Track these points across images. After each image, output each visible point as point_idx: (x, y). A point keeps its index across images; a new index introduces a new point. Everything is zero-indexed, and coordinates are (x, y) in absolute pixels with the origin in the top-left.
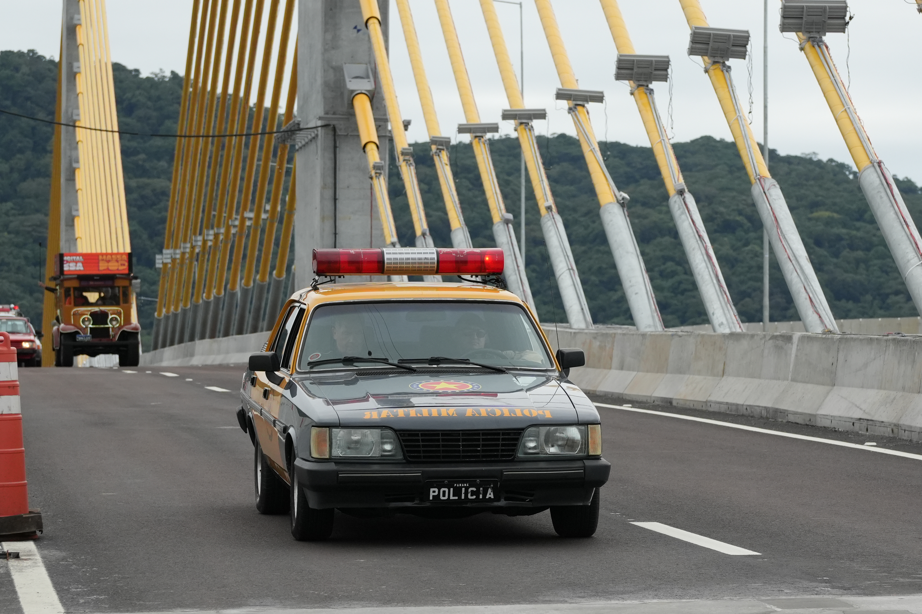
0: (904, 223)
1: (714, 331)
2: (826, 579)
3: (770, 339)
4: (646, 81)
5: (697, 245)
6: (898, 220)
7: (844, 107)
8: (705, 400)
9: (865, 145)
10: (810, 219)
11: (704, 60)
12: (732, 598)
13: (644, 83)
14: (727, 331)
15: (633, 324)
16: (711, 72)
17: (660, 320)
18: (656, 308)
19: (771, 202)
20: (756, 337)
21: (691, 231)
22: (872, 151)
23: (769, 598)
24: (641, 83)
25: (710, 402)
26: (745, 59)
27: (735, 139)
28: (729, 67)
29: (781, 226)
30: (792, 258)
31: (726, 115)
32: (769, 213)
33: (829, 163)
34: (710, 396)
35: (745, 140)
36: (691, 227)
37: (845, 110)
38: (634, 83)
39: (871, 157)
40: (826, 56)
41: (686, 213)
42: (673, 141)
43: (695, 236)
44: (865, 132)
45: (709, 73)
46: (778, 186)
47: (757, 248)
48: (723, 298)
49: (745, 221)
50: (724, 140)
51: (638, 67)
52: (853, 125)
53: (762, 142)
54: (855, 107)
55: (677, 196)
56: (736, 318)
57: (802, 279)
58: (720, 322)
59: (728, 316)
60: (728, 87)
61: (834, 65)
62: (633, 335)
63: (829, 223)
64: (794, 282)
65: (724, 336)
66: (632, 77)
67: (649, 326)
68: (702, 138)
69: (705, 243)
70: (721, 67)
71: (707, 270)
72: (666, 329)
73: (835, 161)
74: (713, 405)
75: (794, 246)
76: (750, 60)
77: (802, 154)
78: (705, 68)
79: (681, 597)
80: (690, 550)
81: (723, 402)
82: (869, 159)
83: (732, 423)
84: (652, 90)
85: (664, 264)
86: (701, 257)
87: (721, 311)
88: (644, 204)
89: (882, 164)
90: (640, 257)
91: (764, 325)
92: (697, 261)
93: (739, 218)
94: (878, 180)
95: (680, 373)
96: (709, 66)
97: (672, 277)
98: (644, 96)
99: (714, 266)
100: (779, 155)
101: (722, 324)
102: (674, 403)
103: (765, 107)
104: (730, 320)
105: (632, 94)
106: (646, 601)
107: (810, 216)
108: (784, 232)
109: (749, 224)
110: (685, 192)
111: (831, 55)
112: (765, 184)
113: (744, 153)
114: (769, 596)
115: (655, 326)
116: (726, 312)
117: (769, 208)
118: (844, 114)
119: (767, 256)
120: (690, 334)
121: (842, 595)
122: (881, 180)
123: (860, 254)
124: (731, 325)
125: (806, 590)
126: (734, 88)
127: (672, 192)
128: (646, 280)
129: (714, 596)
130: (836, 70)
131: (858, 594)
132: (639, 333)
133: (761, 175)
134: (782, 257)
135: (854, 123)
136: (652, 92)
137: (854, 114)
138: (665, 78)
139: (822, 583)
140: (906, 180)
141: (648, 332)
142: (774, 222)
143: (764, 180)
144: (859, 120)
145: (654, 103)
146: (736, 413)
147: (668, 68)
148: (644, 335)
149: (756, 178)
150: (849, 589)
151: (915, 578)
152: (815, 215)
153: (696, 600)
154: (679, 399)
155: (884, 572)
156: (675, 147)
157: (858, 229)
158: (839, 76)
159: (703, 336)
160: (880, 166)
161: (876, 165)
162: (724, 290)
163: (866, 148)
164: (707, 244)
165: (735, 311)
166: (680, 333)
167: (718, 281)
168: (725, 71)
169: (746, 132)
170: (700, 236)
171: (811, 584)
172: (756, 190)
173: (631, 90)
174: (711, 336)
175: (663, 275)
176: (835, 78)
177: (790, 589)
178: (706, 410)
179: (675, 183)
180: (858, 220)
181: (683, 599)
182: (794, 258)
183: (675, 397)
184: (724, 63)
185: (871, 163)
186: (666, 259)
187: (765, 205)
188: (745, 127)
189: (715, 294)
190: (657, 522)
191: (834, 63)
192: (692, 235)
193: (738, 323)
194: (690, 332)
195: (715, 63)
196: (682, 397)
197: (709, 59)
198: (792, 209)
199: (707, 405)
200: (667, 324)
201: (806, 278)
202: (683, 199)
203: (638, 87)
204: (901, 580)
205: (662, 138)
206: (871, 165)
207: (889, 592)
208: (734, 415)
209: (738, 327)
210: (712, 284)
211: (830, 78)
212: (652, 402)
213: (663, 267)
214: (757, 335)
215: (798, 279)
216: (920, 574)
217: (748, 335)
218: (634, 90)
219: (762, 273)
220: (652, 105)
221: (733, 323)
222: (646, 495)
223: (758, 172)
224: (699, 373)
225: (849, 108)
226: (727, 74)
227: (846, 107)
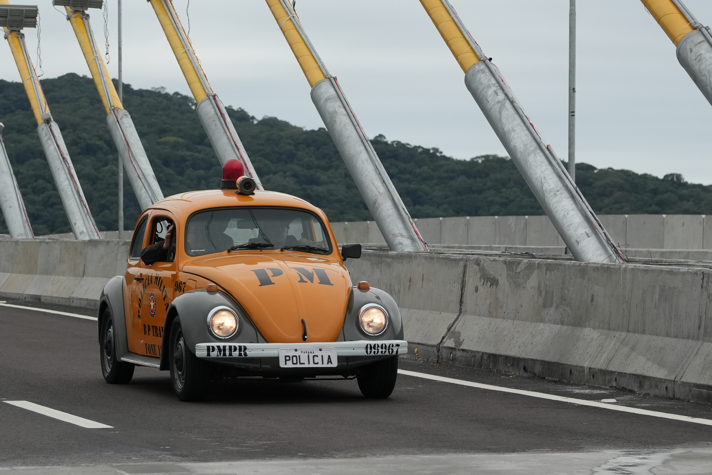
0: (235, 147)
1: (76, 239)
2: (167, 448)
3: (122, 245)
4: (18, 27)
5: (61, 166)
6: (230, 144)
7: (185, 49)
8: (68, 297)
9: (202, 81)
10: (159, 143)
11: (66, 9)
12: (88, 464)
13: (17, 29)
14: (87, 238)
15: (8, 233)
16: (73, 19)
17: (30, 229)
18: (27, 219)
19: (123, 129)
20: (111, 244)
21: (56, 154)
22: (208, 86)
23: (119, 464)
24: (14, 29)
25: (73, 298)
26: (101, 8)
27: (93, 76)
28: (88, 15)
29: (132, 149)
30: (141, 177)
31: (86, 56)
32: (122, 138)
33: (175, 96)
34: (72, 293)
35: (102, 77)
36: (56, 151)
37: (186, 51)
38: (8, 28)
39: (207, 91)
40: (169, 6)
41: (51, 138)
42: (42, 78)
43: (59, 158)
44: (202, 70)
45: (71, 20)
46: (129, 116)
47: (114, 168)
48: (84, 210)
49: (105, 145)
50: (86, 76)
51: (11, 15)
52: (192, 64)
53: (117, 77)
54: (194, 49)
55: (44, 124)
56: (94, 227)
57: (150, 194)
58: (81, 231)
59: (88, 226)
60: (87, 33)
61: (176, 14)
62: (7, 242)
63: (175, 146)
64: (143, 197)
65: (84, 242)
66: (6, 24)
67: (21, 235)
68: (68, 75)
69: (68, 164)
70: (81, 15)
71: (70, 187)
72: (35, 237)
73: (179, 94)
74: (75, 301)
75: (143, 167)
76: (106, 9)
77: (152, 88)
78: (68, 16)
79: (45, 464)
80: (53, 424)
81: (84, 299)
82: (206, 93)
83: (91, 316)
84: (23, 35)
85: (36, 181)
86: (65, 176)
87: (82, 221)
88: (19, 131)
89: (216, 97)
90: (14, 176)
91: (119, 233)
92: (62, 179)
93: (99, 143)
94: (213, 110)
95: (48, 274)
96: (71, 14)
97: (43, 192)
98: (16, 39)
99: (76, 183)
100: (132, 89)
101: (82, 232)
102: (43, 300)
103: (120, 49)
104: (89, 229)
105: (6, 38)
106: (15, 468)
107: (159, 140)
108: (134, 154)
109: (108, 148)
110: (51, 121)
111: (173, 5)
112: (118, 114)
113: (100, 88)
114: (119, 463)
115: (26, 234)
116: (86, 222)
117: (122, 134)
118: (185, 55)
119: (121, 175)
120: (55, 241)
121: (181, 461)
122: (215, 111)
123: (201, 172)
124: (91, 233)
125: (151, 458)
126: (92, 33)
127: (40, 121)
128: (18, 195)
129: (73, 463)
130: (178, 18)
131: (195, 461)
132: (13, 240)
133: (115, 107)
134: (133, 175)
135: (193, 62)
136: (23, 36)
137: (192, 55)
138: (33, 25)
139: (164, 451)
140: (239, 110)
141: (20, 239)
142: (126, 146)
143: (118, 110)
144: (197, 60)
145: (24, 45)
146: (95, 308)
147: (36, 16)
148: (17, 242)
149: (111, 109)
150: (187, 456)
151: (242, 446)
152: (163, 139)
153: (58, 466)
154: (46, 296)
155: (217, 442)
156: (43, 83)
157: (199, 152)
158: (180, 23)
159: (66, 242)
160: (215, 99)
161: (211, 98)
162: (84, 203)
163: (203, 83)
164: (70, 165)
165: (94, 222)
166: (47, 240)
167: (79, 196)
168: (84, 19)
169: (102, 70)
170: (64, 158)
171: (155, 452)
172: (111, 119)
173: (5, 35)
174: (74, 242)
175: (35, 191)
176: (177, 25)
177: (136, 456)
178: (69, 306)
179: (43, 113)
180: (199, 144)
181: (47, 465)
182: (143, 176)
183: (44, 295)
184: (83, 11)
185: (207, 96)
186: (37, 177)
187: (118, 131)
188: (101, 66)
189: (77, 207)
190: (26, 400)
191: (176, 12)
192: (57, 157)
193: (96, 232)
194: (56, 239)
195: (76, 11)
196: (49, 295)
197: (71, 8)
198: (142, 135)
199: (70, 301)
200: (36, 233)
201: (153, 193)
202: (49, 127)
203: (11, 32)
204: (231, 448)
205: (31, 75)
206: (207, 98)
207: (220, 459)
208: (93, 309)
209: (96, 235)
210: (74, 199)
211: (173, 25)
212: (24, 299)
213: (35, 184)
214: (112, 242)
215: (147, 195)
216: (246, 443)
217: (104, 241)
218: (7, 34)
219: (118, 189)
220: (23, 47)
221: (92, 232)
222: (17, 378)
223: (112, 104)
224: (63, 274)
225: (188, 50)
226: (86, 21)
227: (186, 49)
